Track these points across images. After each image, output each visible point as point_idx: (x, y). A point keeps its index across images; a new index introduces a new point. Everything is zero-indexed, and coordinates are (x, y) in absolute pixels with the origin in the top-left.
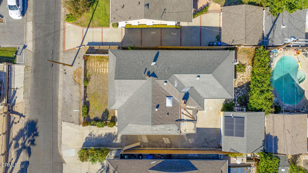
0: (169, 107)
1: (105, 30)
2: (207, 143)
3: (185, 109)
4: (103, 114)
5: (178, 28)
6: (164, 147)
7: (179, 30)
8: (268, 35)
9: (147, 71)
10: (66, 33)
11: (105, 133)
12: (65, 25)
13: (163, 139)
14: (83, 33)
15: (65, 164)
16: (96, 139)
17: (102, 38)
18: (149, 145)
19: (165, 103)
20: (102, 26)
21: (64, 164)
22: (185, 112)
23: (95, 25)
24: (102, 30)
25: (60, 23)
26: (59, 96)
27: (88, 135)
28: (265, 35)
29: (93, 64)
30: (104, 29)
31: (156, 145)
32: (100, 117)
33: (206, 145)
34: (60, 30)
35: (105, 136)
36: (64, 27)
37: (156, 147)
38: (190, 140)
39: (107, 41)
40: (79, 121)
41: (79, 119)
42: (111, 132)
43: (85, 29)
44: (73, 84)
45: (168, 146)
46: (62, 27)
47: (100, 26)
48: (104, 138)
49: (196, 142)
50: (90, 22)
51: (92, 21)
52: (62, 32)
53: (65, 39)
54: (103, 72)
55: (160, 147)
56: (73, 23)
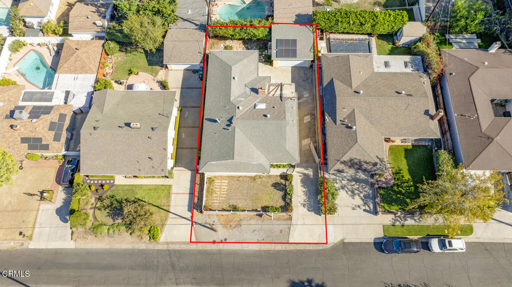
0: (267, 106)
1: (174, 190)
2: (307, 79)
3: (269, 93)
4: (278, 190)
5: (181, 110)
6: (315, 121)
7: (183, 109)
8: (196, 25)
9: (226, 127)
10: (174, 241)
11: (302, 188)
12: (163, 242)
13: (306, 123)
14: (175, 218)
15: (345, 239)
16: (309, 198)
17: (184, 194)
18: (313, 137)
19: (262, 110)
20: (169, 193)
21: (345, 241)
22: (272, 93)
23: (167, 202)
24: (174, 194)
25: (158, 250)
26: (255, 249)
27: (305, 209)
28: (197, 27)
29: (215, 201)
30: (173, 192)
31: (313, 129)
32: (281, 193)
33: (310, 80)
34: (168, 250)
35: (305, 188)
36: (164, 244)
37: (315, 130)
38: (305, 96)
39: (189, 187)
40: (288, 220)
41: (284, 220)
42: (300, 180)
43: (171, 215)
44: (239, 229)
45: (313, 117)
46: (165, 247)
47: (168, 196)
48: (308, 188)
49: (307, 90)
50: (162, 209)
51: (161, 207)
52: (172, 247)
53: (180, 242)
54: (226, 190)
55: (315, 125)
56: (161, 231)
